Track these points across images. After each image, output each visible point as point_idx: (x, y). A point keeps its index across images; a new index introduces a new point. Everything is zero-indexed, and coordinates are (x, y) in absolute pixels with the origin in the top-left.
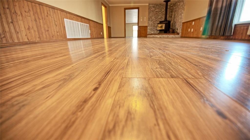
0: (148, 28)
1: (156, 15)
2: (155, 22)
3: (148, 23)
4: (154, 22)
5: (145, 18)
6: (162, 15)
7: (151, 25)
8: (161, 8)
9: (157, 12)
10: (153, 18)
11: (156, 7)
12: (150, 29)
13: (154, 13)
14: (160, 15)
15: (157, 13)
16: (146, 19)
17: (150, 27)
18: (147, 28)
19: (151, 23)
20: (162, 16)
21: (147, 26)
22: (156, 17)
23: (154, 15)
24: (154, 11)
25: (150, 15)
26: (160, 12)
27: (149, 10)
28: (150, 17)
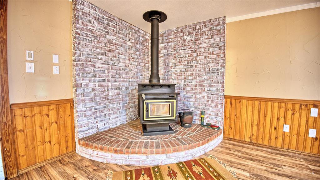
0: (79, 108)
1: (110, 54)
2: (108, 81)
3: (77, 86)
4: (103, 81)
5: (55, 59)
6: (127, 58)
7: (92, 94)
8: (123, 34)
9: (110, 42)
10: (99, 64)
11: (108, 24)
12: (88, 113)
13: (100, 45)
14: (123, 56)
15: (113, 47)
16: (59, 65)
17: (89, 105)
18: (72, 107)
19: (91, 84)
20: (127, 62)
21: (71, 101)
22: (111, 63)
23: (102, 54)
24: (101, 36)
25: (86, 51)
26: (123, 49)
27: (79, 26)
28: (82, 58)
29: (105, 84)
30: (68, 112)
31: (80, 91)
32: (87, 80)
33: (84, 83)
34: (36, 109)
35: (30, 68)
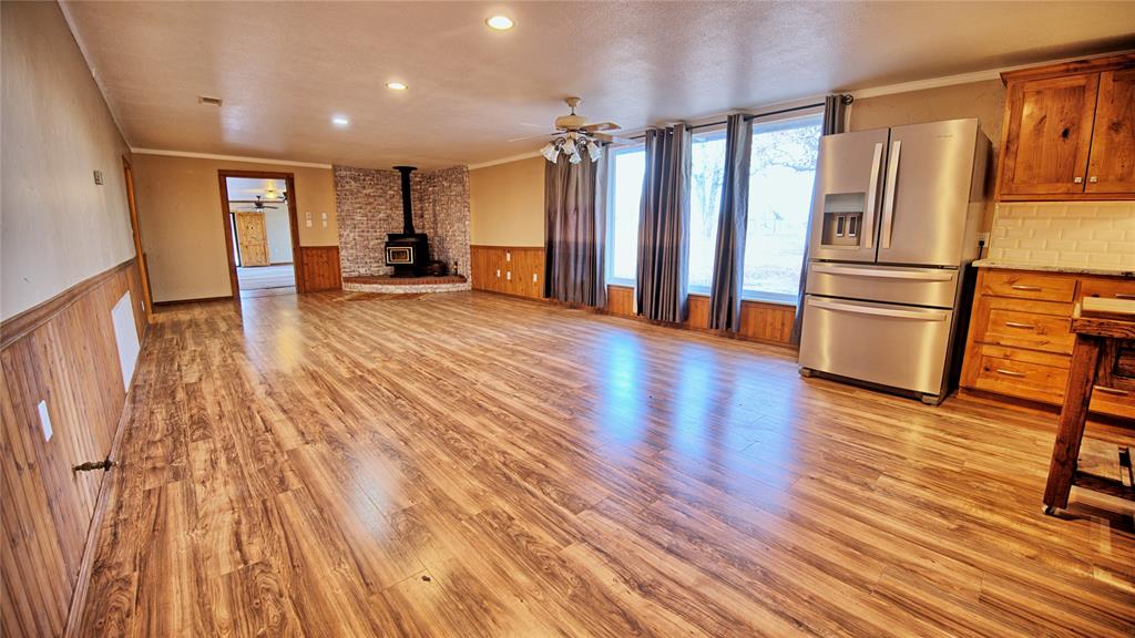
0: (343, 253)
1: (369, 207)
2: (368, 232)
3: (341, 236)
4: (363, 232)
5: (324, 216)
6: (389, 208)
7: (353, 243)
8: (382, 184)
9: (368, 196)
10: (358, 218)
11: (364, 180)
12: (351, 258)
13: (358, 200)
14: (383, 207)
15: (372, 200)
16: (328, 220)
17: (351, 251)
18: (338, 253)
19: (352, 234)
21: (337, 248)
22: (370, 214)
23: (361, 208)
24: (359, 192)
25: (346, 208)
26: (382, 199)
27: (339, 188)
28: (343, 214)
29: (365, 234)
30: (335, 256)
31: (343, 239)
32: (348, 231)
33: (345, 233)
34: (314, 252)
35: (309, 223)
